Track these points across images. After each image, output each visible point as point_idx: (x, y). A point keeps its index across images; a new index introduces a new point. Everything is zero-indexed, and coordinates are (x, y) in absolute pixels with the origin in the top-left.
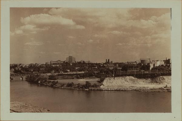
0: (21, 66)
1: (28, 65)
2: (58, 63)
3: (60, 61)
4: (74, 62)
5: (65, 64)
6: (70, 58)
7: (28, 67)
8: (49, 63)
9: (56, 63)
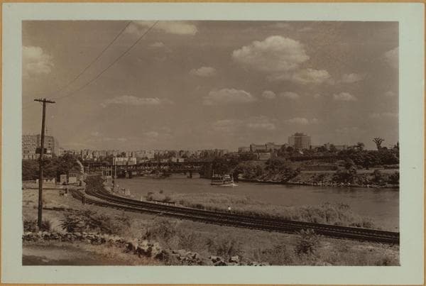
0: (182, 154)
1: (199, 153)
2: (268, 149)
3: (272, 144)
4: (308, 148)
5: (286, 152)
6: (299, 137)
7: (198, 157)
8: (248, 150)
9: (264, 148)
